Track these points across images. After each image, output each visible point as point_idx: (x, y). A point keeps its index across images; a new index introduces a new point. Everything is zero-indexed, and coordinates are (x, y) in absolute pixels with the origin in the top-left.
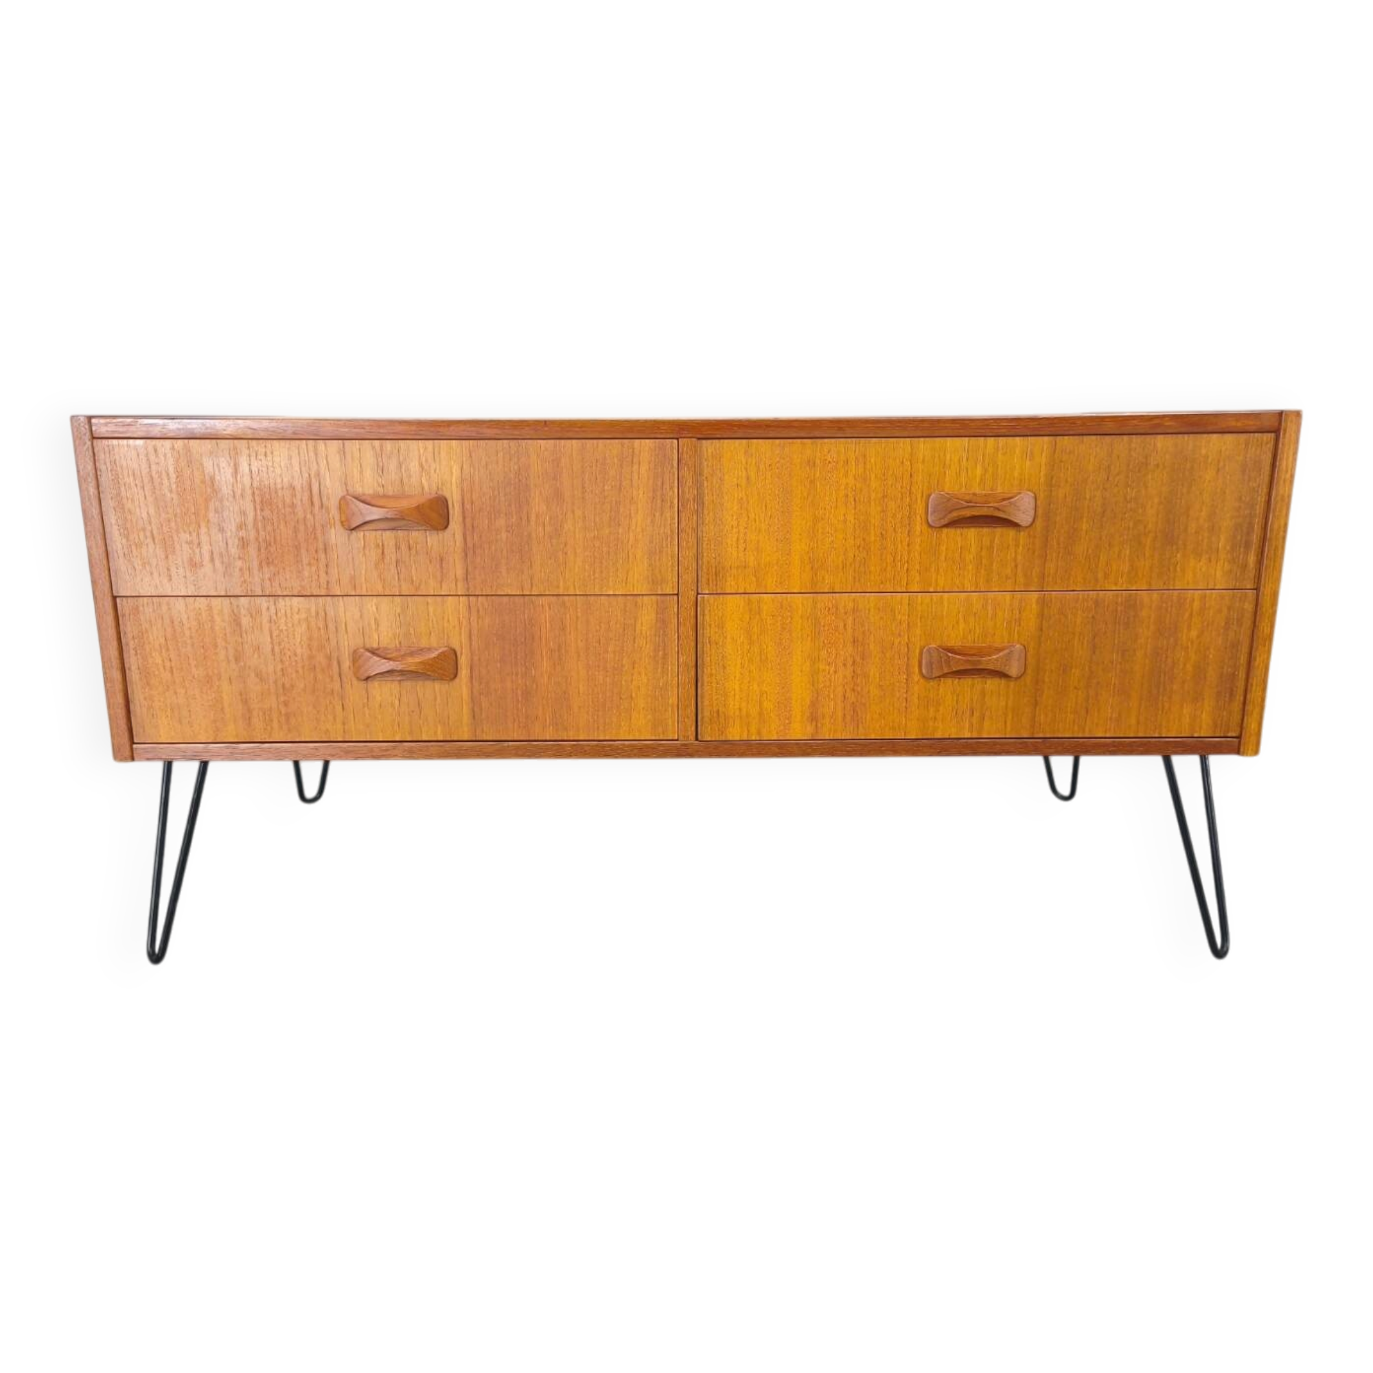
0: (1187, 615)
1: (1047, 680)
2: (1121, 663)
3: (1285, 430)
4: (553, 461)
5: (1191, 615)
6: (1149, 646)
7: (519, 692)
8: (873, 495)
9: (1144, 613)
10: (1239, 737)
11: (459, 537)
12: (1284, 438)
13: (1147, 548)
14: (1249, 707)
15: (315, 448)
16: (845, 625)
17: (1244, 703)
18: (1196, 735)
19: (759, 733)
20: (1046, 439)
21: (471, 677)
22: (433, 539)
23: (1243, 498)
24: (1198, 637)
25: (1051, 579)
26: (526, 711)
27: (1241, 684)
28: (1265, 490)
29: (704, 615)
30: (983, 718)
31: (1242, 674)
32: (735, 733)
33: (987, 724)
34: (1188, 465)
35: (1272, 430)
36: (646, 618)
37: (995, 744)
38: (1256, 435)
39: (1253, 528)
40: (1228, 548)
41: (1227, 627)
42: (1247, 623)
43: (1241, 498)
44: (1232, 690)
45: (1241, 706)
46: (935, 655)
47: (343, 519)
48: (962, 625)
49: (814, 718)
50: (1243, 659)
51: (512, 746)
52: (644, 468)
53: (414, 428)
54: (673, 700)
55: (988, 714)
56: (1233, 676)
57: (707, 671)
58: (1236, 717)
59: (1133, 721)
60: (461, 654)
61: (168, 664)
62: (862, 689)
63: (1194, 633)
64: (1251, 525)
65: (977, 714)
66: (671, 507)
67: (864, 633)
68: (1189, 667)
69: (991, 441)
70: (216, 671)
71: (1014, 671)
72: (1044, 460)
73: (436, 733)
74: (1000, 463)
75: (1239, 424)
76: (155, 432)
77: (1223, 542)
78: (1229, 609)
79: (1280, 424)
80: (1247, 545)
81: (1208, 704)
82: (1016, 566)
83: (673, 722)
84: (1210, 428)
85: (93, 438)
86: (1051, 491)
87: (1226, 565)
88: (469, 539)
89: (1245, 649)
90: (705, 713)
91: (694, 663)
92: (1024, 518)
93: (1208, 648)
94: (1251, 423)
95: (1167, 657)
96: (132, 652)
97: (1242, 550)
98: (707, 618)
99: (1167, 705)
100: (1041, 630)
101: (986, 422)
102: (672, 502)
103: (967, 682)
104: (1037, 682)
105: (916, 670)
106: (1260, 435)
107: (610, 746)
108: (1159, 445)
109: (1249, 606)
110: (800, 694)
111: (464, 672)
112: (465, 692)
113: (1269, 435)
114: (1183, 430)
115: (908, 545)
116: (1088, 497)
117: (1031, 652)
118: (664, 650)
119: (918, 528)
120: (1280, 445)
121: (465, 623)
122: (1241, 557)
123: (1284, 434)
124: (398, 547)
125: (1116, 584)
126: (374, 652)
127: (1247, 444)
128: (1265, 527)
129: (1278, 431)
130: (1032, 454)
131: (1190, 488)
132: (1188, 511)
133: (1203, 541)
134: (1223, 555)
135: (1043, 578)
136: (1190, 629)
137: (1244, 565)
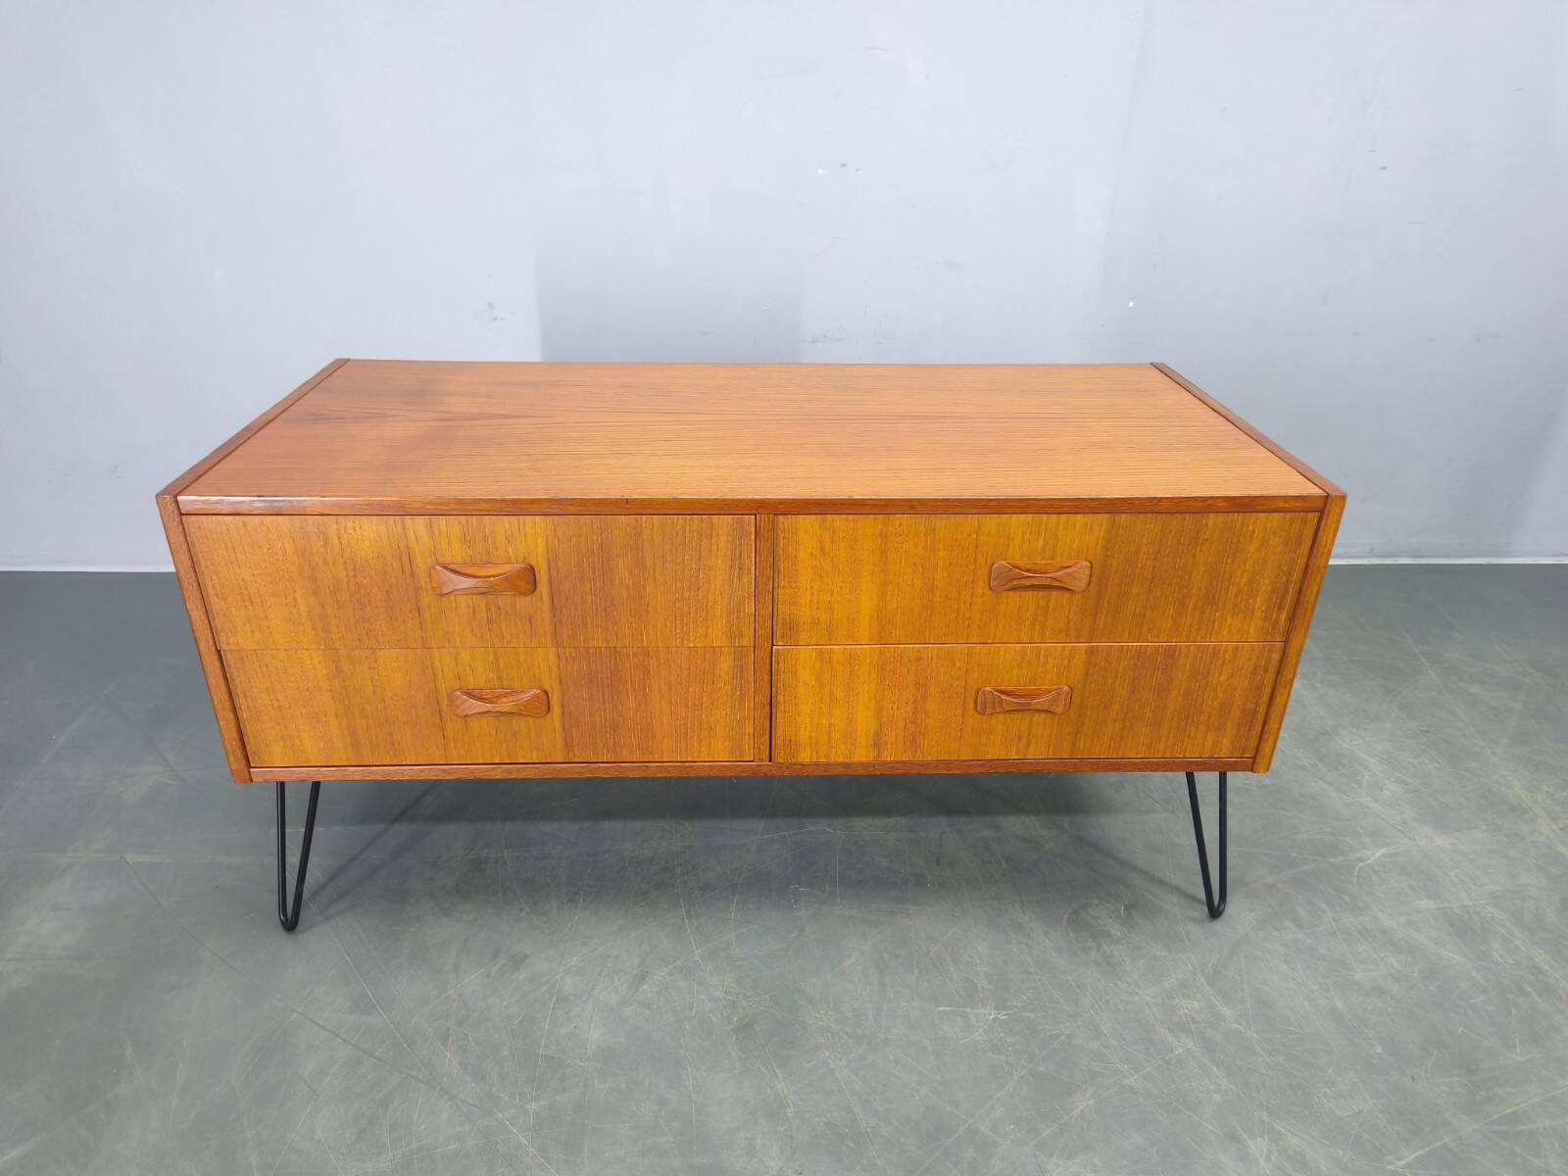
0: (1219, 663)
1: (1089, 713)
2: (1155, 701)
3: (1329, 511)
4: (634, 535)
5: (1223, 663)
6: (1182, 687)
7: (608, 724)
8: (941, 563)
9: (1181, 662)
10: (1254, 758)
11: (546, 598)
12: (1327, 519)
13: (1190, 609)
14: (1266, 736)
15: (403, 521)
16: (908, 671)
17: (1262, 732)
18: (1216, 756)
19: (827, 756)
20: (1106, 516)
21: (563, 713)
22: (522, 603)
23: (1283, 567)
24: (1227, 680)
25: (1099, 633)
26: (614, 739)
27: (1260, 717)
28: (1304, 560)
29: (778, 664)
30: (1029, 742)
31: (1262, 710)
32: (805, 757)
33: (1032, 748)
34: (1235, 540)
35: (1318, 510)
36: (725, 665)
37: (1038, 763)
38: (1302, 514)
39: (1288, 592)
40: (1263, 608)
41: (1254, 672)
42: (1273, 668)
43: (1280, 566)
44: (1252, 722)
45: (1259, 734)
46: (989, 696)
47: (435, 586)
48: (1015, 672)
49: (877, 744)
50: (1265, 698)
51: (603, 767)
52: (723, 540)
53: (499, 505)
54: (749, 729)
55: (1033, 740)
56: (1255, 712)
57: (781, 707)
58: (1253, 743)
59: (1162, 746)
60: (552, 693)
61: (275, 703)
62: (921, 722)
63: (1223, 678)
64: (1286, 590)
65: (1024, 741)
66: (749, 574)
67: (926, 677)
68: (1217, 703)
69: (1054, 517)
70: (322, 709)
71: (1060, 710)
72: (1102, 534)
73: (532, 757)
74: (1060, 536)
75: (1286, 505)
76: (244, 508)
77: (1259, 603)
78: (1258, 658)
79: (1325, 506)
80: (1280, 608)
81: (1230, 731)
82: (1069, 622)
83: (749, 748)
84: (1260, 508)
85: (182, 514)
86: (1106, 561)
87: (1260, 623)
88: (556, 600)
89: (1267, 690)
90: (778, 741)
91: (769, 701)
92: (1080, 585)
93: (1235, 689)
94: (1297, 504)
95: (1197, 696)
96: (241, 695)
97: (1276, 609)
98: (782, 665)
99: (1193, 734)
100: (1087, 674)
101: (1051, 502)
102: (749, 569)
103: (1016, 716)
104: (1080, 716)
105: (972, 706)
106: (1305, 514)
107: (692, 766)
108: (1210, 523)
109: (1276, 656)
110: (865, 723)
111: (556, 709)
112: (558, 725)
113: (1314, 514)
114: (1234, 509)
115: (971, 605)
116: (1140, 565)
117: (1076, 693)
118: (741, 690)
119: (980, 591)
120: (1323, 524)
121: (555, 669)
122: (1274, 616)
123: (1328, 514)
124: (488, 609)
125: (1158, 638)
126: (468, 694)
127: (1292, 521)
128: (1300, 592)
129: (1322, 511)
130: (1091, 528)
131: (1234, 558)
132: (1231, 577)
133: (1241, 602)
134: (1257, 614)
135: (1092, 632)
136: (1220, 674)
137: (1276, 622)
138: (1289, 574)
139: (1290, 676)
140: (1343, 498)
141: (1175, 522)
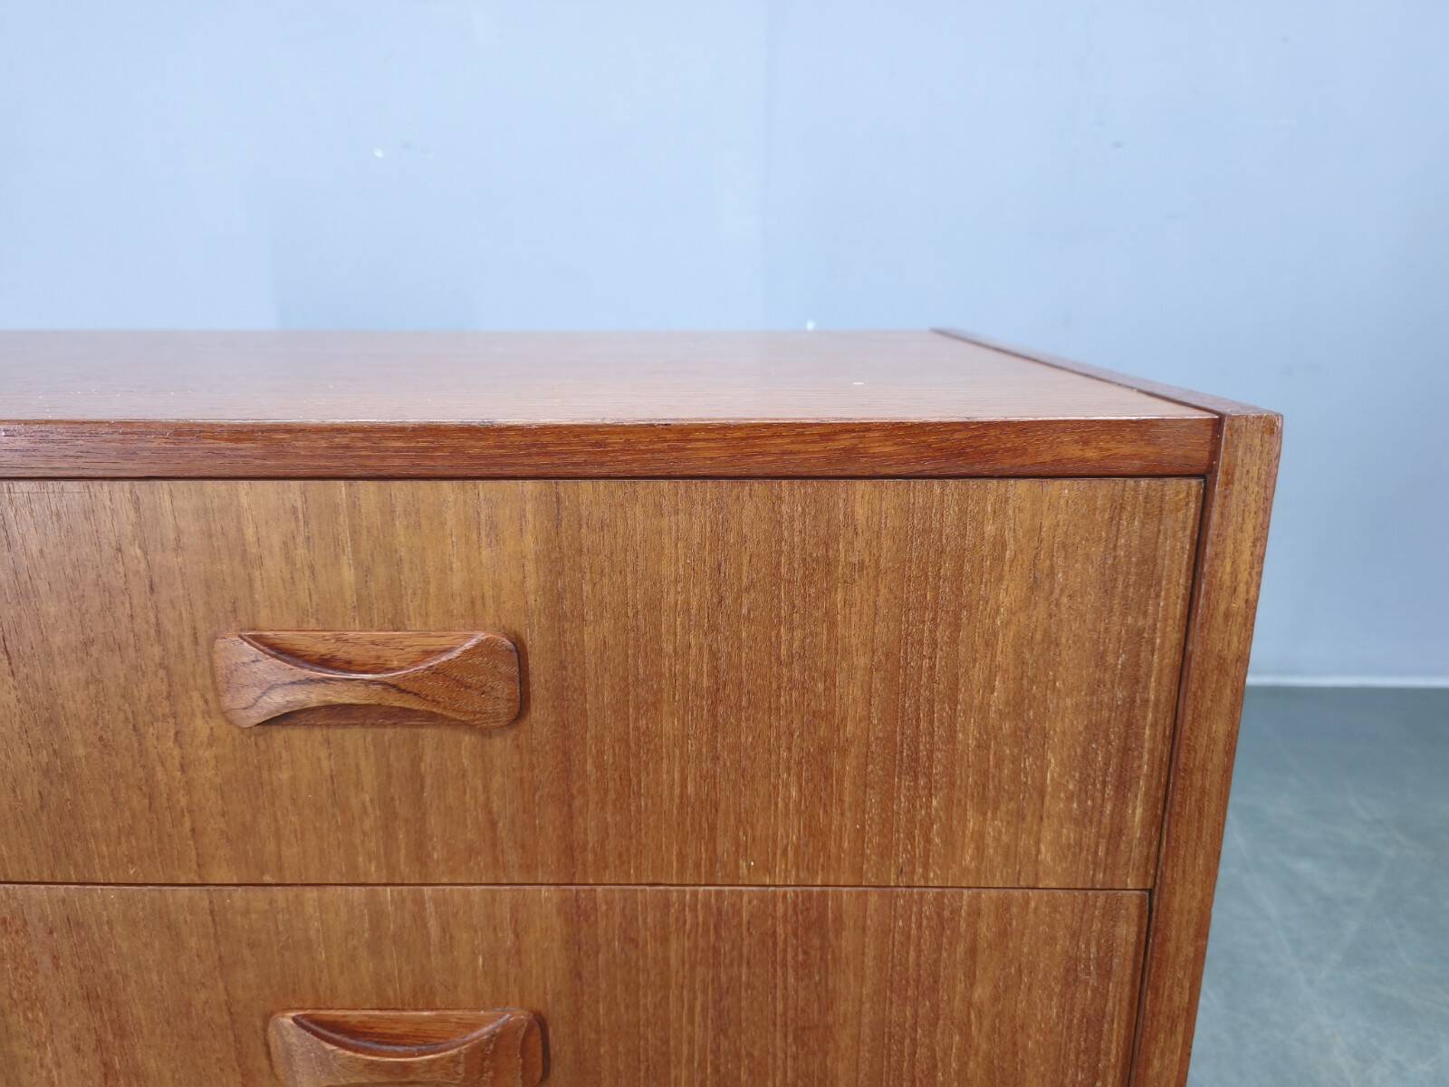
0: (963, 947)
2: (795, 1058)
3: (1229, 474)
5: (973, 951)
6: (866, 1020)
9: (847, 941)
12: (1227, 496)
13: (848, 783)
16: (55, 958)
20: (529, 484)
23: (1110, 659)
24: (995, 1000)
25: (590, 857)
28: (1174, 636)
34: (948, 568)
35: (1194, 470)
38: (1143, 483)
39: (1139, 736)
40: (1071, 788)
41: (1070, 978)
42: (1123, 968)
43: (1103, 656)
48: (365, 964)
63: (981, 993)
64: (1131, 729)
67: (110, 977)
68: (975, 1067)
72: (530, 544)
74: (403, 552)
75: (1091, 454)
77: (1055, 771)
78: (1075, 936)
79: (1214, 454)
80: (1123, 786)
82: (493, 824)
84: (1006, 464)
86: (562, 633)
87: (1069, 833)
93: (1023, 1028)
94: (1126, 449)
95: (915, 1044)
97: (1109, 791)
100: (579, 976)
106: (1155, 483)
108: (861, 512)
109: (1127, 932)
113: (1183, 483)
114: (928, 467)
115: (183, 768)
116: (668, 648)
117: (556, 1031)
120: (1215, 517)
122: (1108, 809)
123: (1229, 483)
127: (1117, 508)
128: (1174, 736)
129: (1206, 475)
130: (493, 526)
131: (956, 627)
132: (954, 687)
133: (998, 765)
134: (1056, 806)
135: (570, 851)
136: (971, 980)
137: (1116, 834)
138: (1134, 680)
139: (1180, 999)
140: (1270, 426)
141: (750, 502)
